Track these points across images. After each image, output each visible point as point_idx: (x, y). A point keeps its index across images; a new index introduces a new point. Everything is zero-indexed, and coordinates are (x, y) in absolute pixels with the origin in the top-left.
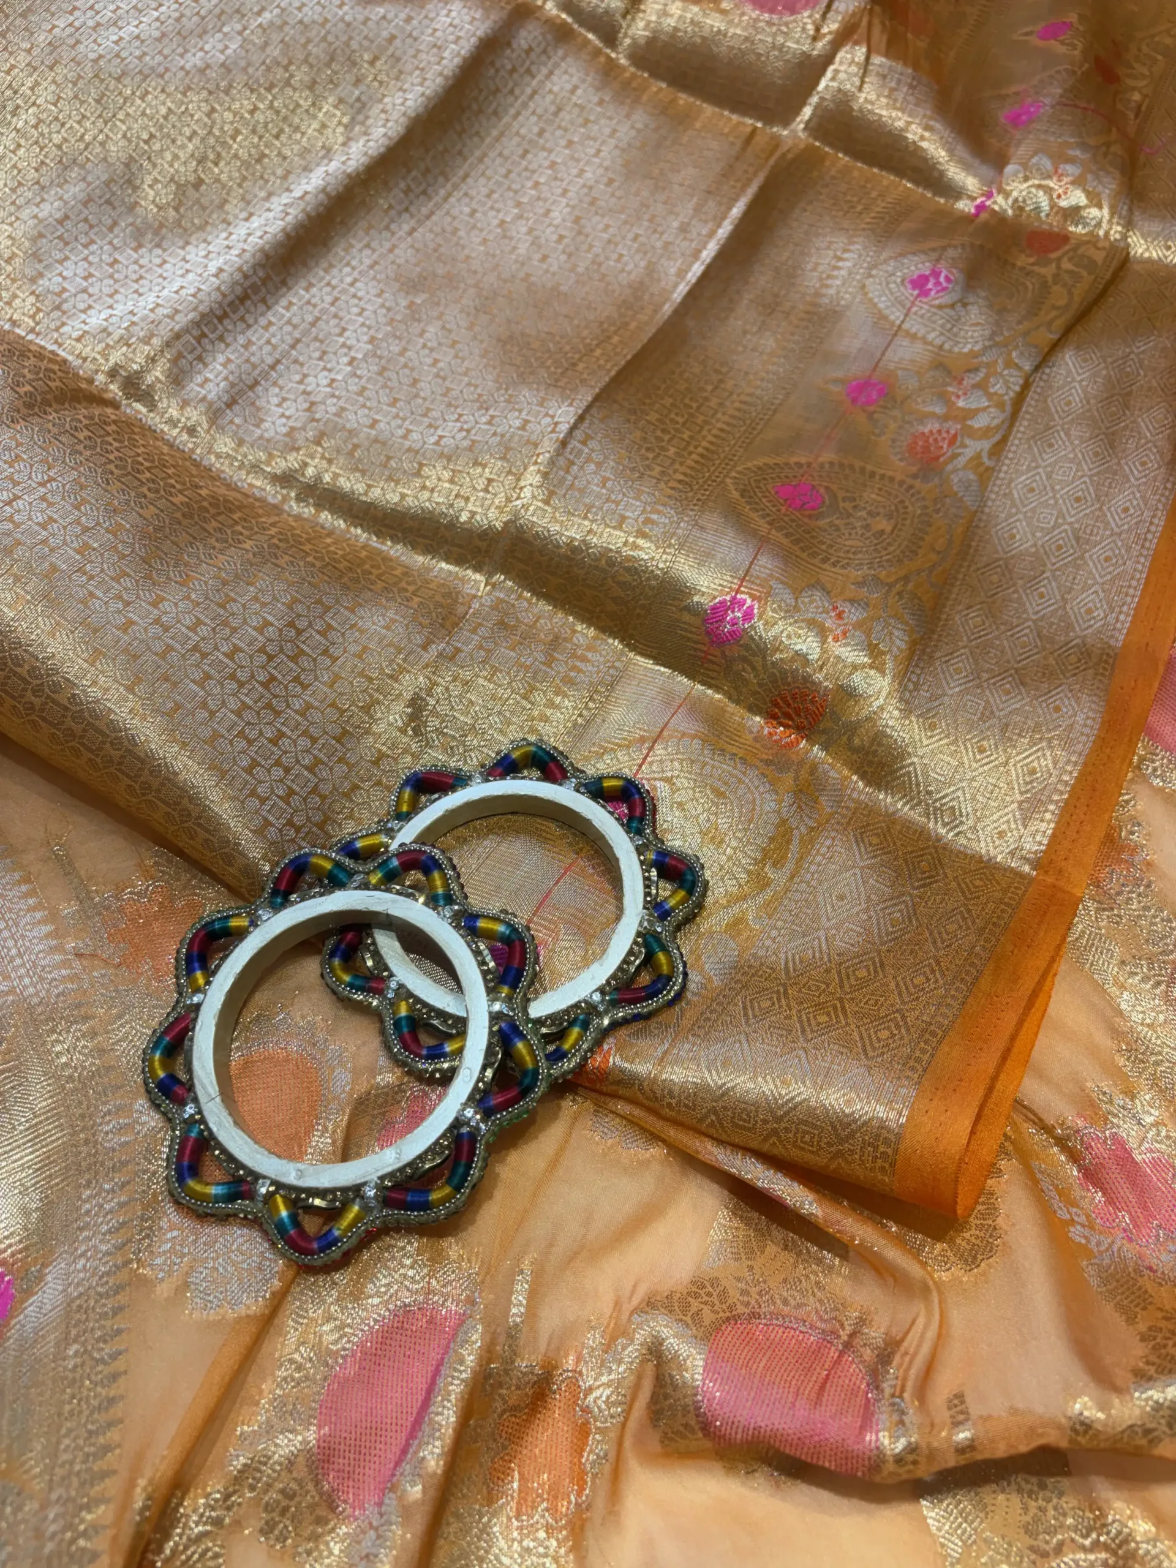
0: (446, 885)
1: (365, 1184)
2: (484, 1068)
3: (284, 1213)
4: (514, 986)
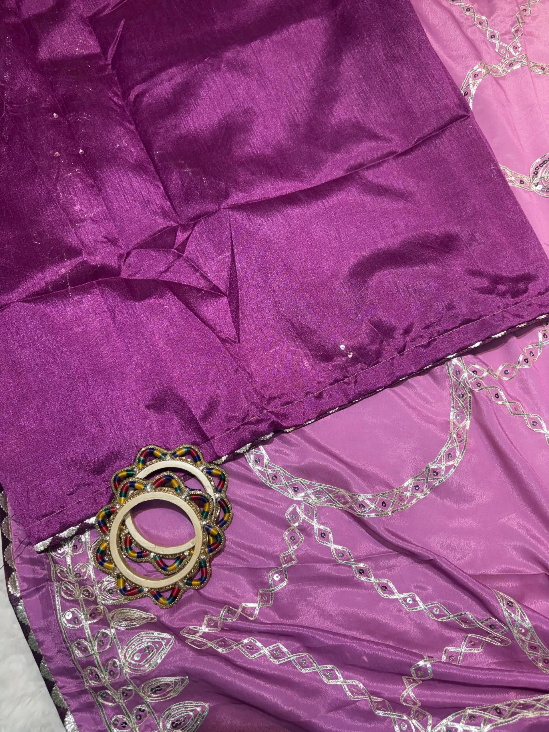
4: (200, 460)
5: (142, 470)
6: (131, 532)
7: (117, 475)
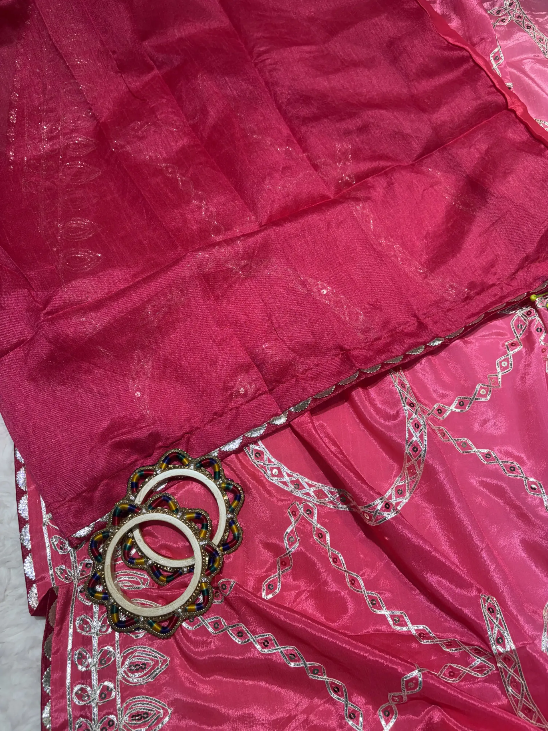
0: (236, 507)
1: (150, 559)
3: (129, 544)
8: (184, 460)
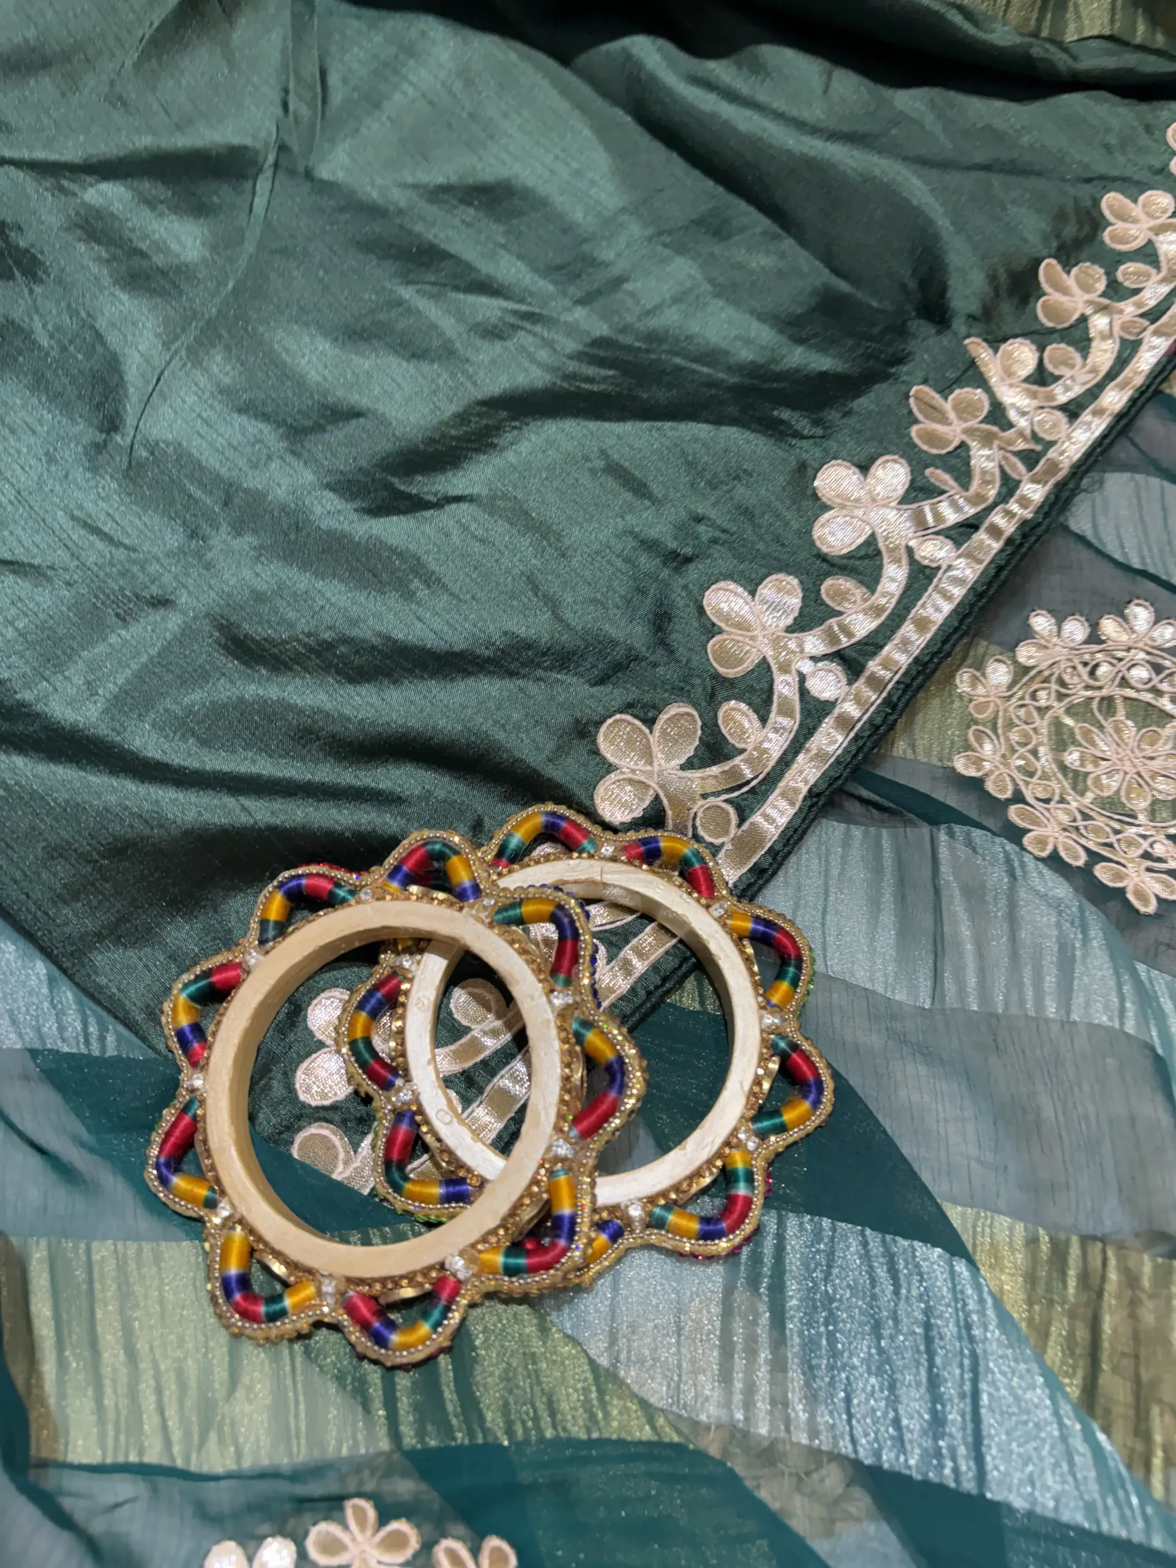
2: (439, 1140)
5: (727, 1143)
6: (701, 911)
7: (816, 1103)
8: (784, 986)
